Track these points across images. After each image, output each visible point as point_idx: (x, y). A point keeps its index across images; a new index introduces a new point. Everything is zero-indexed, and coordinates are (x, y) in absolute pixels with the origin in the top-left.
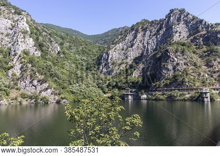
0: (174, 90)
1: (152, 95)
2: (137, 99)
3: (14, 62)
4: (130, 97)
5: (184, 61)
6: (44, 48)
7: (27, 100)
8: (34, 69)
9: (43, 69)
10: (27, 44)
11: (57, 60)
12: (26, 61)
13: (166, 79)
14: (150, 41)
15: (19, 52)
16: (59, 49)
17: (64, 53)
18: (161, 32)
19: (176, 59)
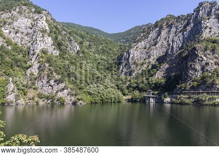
0: (202, 93)
1: (176, 98)
2: (160, 102)
3: (32, 62)
4: (152, 100)
6: (62, 47)
7: (43, 101)
8: (51, 68)
9: (60, 68)
10: (46, 44)
11: (75, 60)
12: (44, 60)
13: (193, 81)
14: (176, 39)
15: (38, 51)
16: (78, 48)
17: (83, 52)
18: (189, 28)
19: (204, 58)
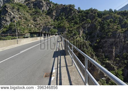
5: (19, 15)
